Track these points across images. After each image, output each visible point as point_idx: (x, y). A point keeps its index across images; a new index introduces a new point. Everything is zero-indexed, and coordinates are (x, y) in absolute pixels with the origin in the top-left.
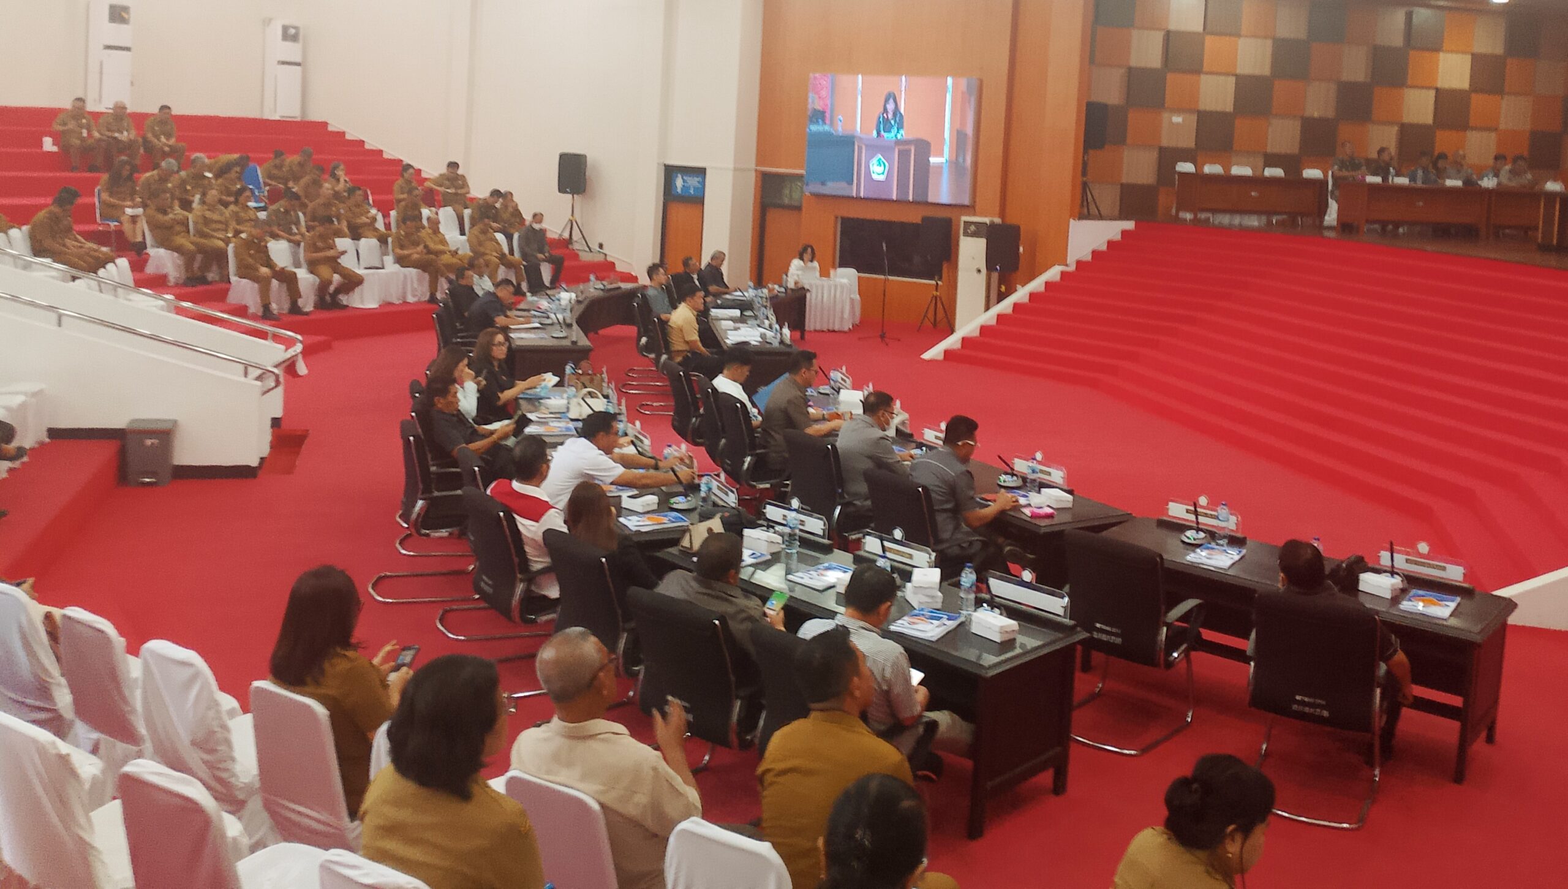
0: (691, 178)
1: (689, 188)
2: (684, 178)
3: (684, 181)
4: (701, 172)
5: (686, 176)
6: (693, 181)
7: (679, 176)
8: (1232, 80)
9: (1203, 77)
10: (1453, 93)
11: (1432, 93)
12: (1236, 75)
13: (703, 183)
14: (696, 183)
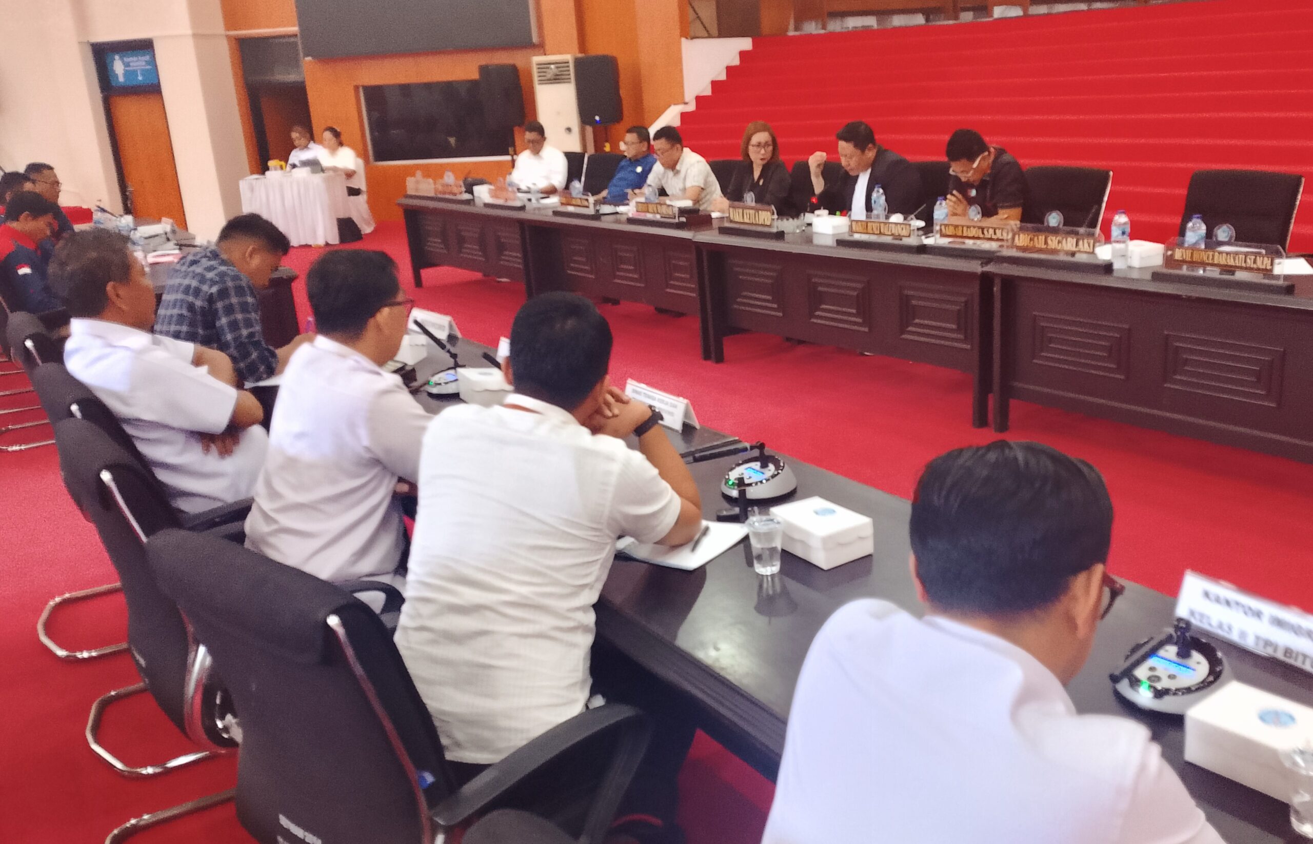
1: (134, 73)
2: (126, 59)
3: (127, 65)
4: (145, 46)
5: (127, 56)
13: (153, 62)
14: (144, 63)
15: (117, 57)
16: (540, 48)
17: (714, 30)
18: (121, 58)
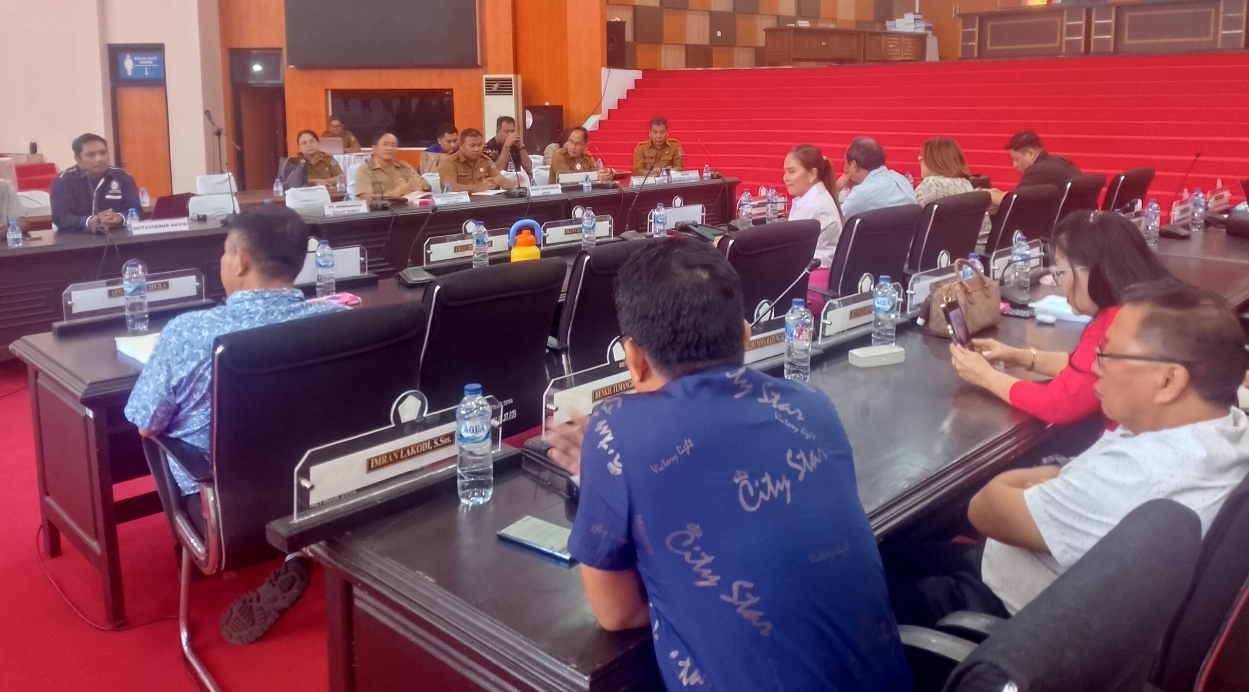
0: (145, 58)
1: (143, 69)
2: (136, 59)
3: (136, 62)
4: (158, 49)
5: (138, 56)
6: (147, 62)
7: (128, 56)
13: (162, 62)
14: (151, 62)
16: (482, 67)
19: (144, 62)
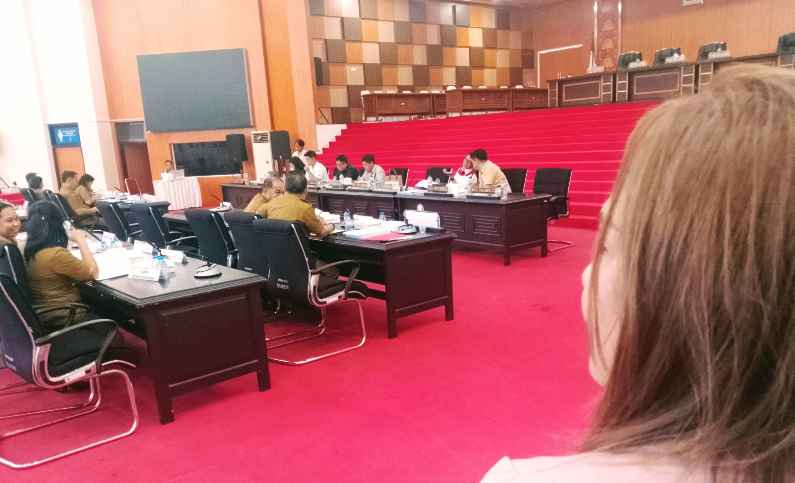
0: (69, 131)
1: (68, 137)
2: (64, 132)
3: (64, 134)
4: (74, 126)
5: (65, 130)
6: (70, 133)
8: (377, 46)
9: (363, 44)
10: (476, 49)
11: (468, 49)
12: (379, 43)
13: (77, 133)
14: (73, 133)
15: (60, 131)
16: (254, 127)
17: (331, 121)
18: (62, 131)
19: (69, 134)
